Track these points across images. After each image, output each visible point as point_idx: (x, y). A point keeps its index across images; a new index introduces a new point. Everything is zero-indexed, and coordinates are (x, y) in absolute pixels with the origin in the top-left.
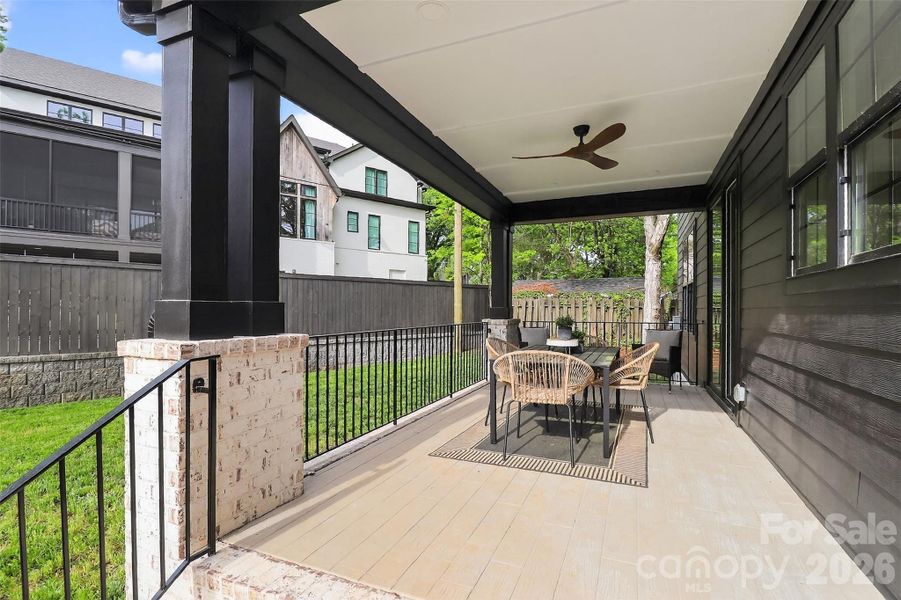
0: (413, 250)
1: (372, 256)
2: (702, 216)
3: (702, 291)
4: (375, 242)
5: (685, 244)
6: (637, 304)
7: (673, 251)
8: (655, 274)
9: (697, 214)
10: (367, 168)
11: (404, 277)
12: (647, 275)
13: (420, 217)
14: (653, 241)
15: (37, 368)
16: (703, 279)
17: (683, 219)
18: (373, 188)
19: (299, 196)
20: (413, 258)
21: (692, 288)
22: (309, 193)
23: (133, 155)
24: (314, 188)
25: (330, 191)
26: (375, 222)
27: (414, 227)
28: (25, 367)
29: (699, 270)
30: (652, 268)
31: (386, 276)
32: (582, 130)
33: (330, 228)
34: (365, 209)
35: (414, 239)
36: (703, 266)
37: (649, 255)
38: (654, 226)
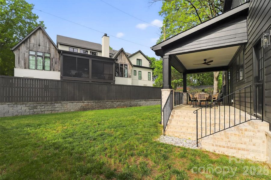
0: (149, 79)
1: (140, 81)
2: (227, 72)
3: (227, 86)
4: (140, 78)
5: (224, 77)
6: (211, 92)
7: (221, 78)
8: (216, 84)
9: (226, 71)
10: (137, 59)
11: (147, 86)
12: (214, 84)
13: (151, 71)
14: (216, 76)
15: (92, 103)
16: (227, 84)
17: (223, 72)
18: (138, 64)
19: (124, 67)
20: (149, 81)
21: (225, 86)
22: (126, 66)
23: (92, 60)
24: (127, 65)
25: (131, 66)
26: (140, 72)
27: (149, 74)
28: (91, 103)
29: (226, 82)
30: (215, 83)
31: (143, 86)
32: (205, 60)
33: (131, 75)
34: (138, 69)
35: (149, 77)
36: (227, 81)
37: (215, 79)
38: (216, 74)
